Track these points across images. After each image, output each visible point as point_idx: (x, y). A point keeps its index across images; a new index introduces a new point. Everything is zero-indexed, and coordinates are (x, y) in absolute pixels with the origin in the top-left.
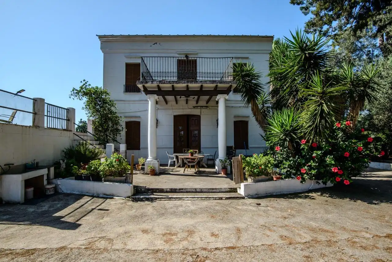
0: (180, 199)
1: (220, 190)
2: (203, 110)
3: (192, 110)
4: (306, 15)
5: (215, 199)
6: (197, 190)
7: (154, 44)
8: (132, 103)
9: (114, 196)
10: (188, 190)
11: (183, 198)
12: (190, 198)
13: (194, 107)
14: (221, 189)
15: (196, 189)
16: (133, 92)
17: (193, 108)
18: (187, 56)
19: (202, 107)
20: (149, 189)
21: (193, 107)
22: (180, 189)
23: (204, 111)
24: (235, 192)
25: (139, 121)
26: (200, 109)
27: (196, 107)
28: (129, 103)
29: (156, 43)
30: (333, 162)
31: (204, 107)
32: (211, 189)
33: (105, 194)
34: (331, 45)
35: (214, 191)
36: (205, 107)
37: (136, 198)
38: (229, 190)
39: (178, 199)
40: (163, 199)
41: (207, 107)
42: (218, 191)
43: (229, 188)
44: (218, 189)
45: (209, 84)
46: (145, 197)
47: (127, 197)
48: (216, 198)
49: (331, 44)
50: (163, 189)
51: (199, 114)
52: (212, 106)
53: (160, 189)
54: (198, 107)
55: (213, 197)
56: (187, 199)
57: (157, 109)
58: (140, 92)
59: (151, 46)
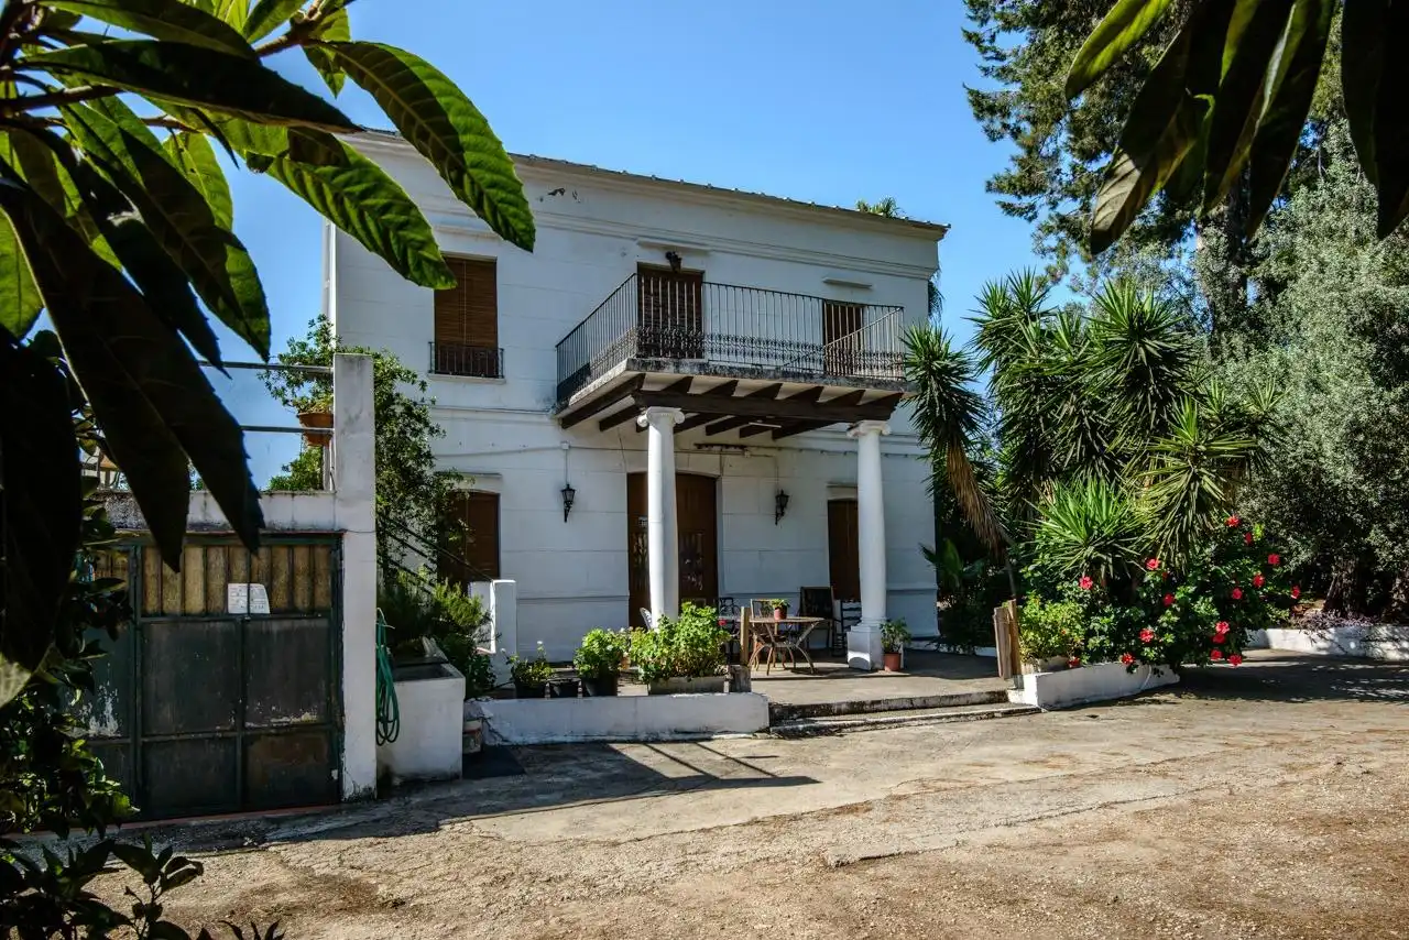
0: (899, 723)
1: (969, 699)
2: (729, 459)
3: (692, 456)
4: (994, 140)
5: (979, 717)
6: (916, 703)
7: (554, 194)
8: (466, 419)
9: (713, 733)
10: (894, 704)
11: (904, 720)
12: (922, 719)
13: (699, 446)
14: (970, 695)
15: (911, 700)
16: (469, 375)
17: (695, 447)
18: (672, 257)
19: (727, 446)
20: (793, 707)
21: (696, 444)
22: (873, 703)
23: (733, 461)
24: (999, 701)
25: (496, 492)
26: (721, 453)
27: (707, 445)
28: (453, 419)
29: (562, 191)
30: (1215, 612)
31: (732, 449)
32: (946, 697)
33: (677, 732)
34: (1054, 250)
35: (954, 701)
36: (735, 446)
37: (785, 730)
38: (988, 696)
39: (896, 725)
40: (859, 729)
41: (742, 447)
42: (963, 701)
43: (989, 693)
44: (964, 696)
45: (844, 385)
46: (811, 727)
47: (760, 731)
48: (979, 714)
49: (1053, 246)
50: (829, 706)
51: (715, 472)
52: (759, 447)
53: (823, 705)
54: (712, 445)
55: (973, 714)
56: (916, 723)
57: (566, 446)
58: (497, 377)
59: (542, 200)
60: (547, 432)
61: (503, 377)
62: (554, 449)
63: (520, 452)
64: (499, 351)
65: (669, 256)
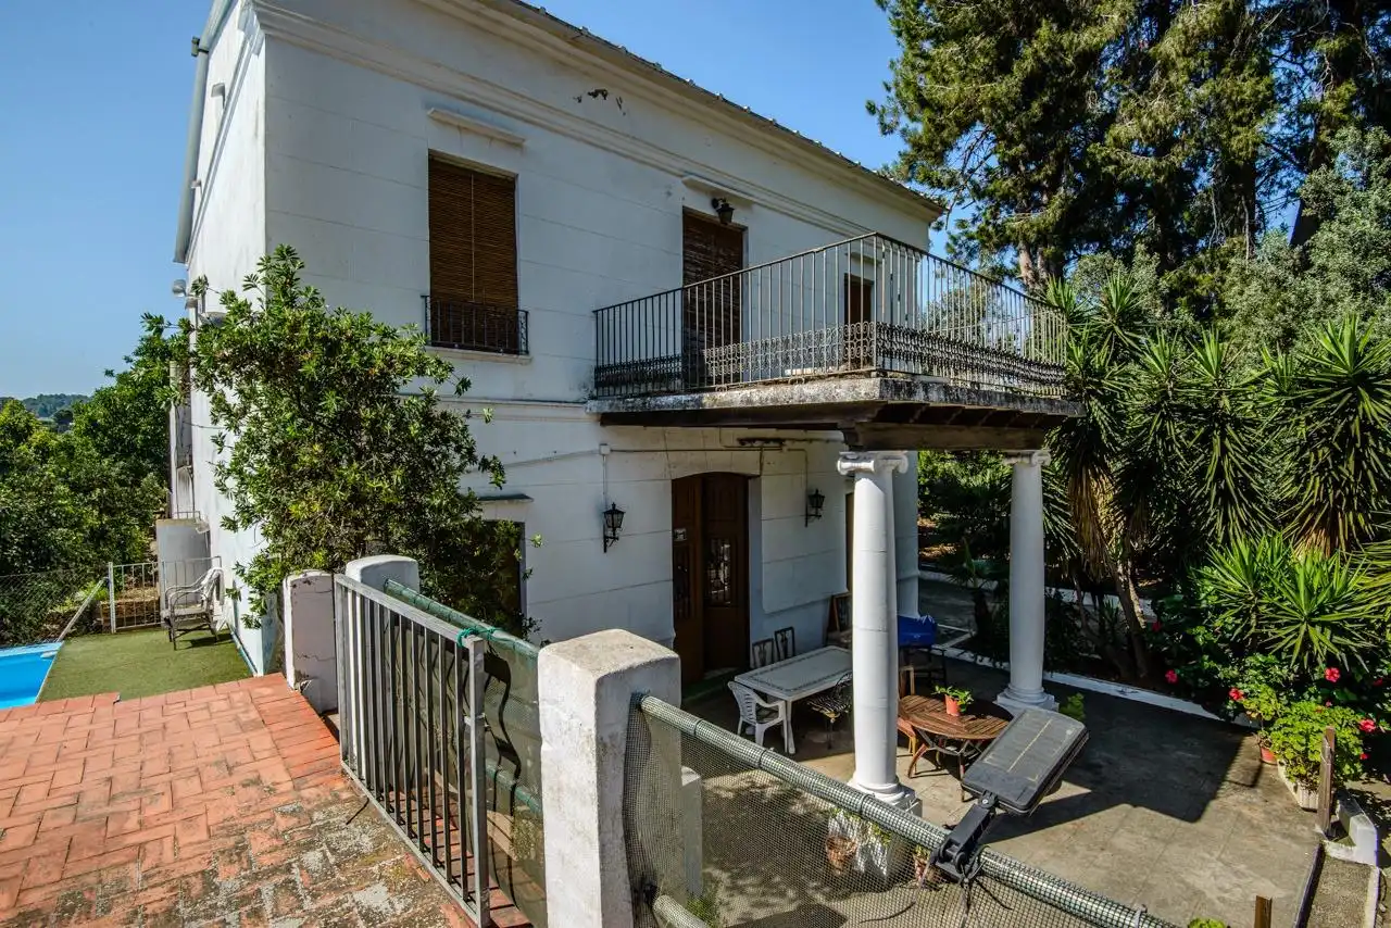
2: (768, 455)
3: (735, 453)
7: (595, 95)
13: (742, 442)
17: (739, 444)
18: (721, 206)
19: (767, 440)
21: (739, 440)
23: (771, 456)
26: (761, 449)
27: (749, 441)
29: (605, 93)
31: (772, 444)
36: (774, 440)
41: (780, 441)
51: (756, 472)
52: (794, 440)
54: (754, 440)
57: (605, 450)
58: (517, 352)
59: (580, 101)
60: (581, 431)
61: (527, 352)
62: (592, 453)
63: (549, 460)
64: (521, 314)
65: (714, 203)
